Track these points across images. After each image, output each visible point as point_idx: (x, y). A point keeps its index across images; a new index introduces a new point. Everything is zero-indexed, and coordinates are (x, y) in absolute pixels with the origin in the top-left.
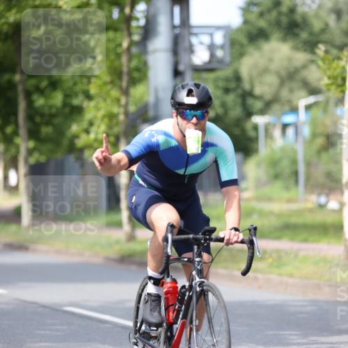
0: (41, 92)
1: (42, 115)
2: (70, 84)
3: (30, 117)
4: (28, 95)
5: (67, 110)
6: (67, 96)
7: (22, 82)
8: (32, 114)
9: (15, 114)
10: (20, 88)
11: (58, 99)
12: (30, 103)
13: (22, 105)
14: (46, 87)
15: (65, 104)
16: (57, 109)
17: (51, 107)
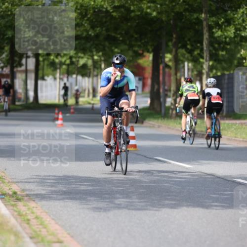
1: (219, 43)
2: (240, 21)
3: (211, 44)
4: (210, 28)
5: (238, 39)
7: (206, 19)
9: (201, 43)
10: (205, 23)
12: (211, 34)
13: (206, 36)
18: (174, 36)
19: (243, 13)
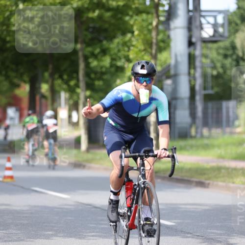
0: (95, 56)
1: (96, 73)
2: (116, 51)
3: (87, 74)
4: (86, 58)
5: (113, 69)
6: (113, 59)
7: (82, 49)
8: (89, 72)
9: (77, 72)
10: (80, 54)
11: (107, 61)
12: (87, 65)
13: (82, 66)
14: (99, 53)
15: (112, 65)
16: (106, 68)
17: (102, 67)
18: (51, 66)
19: (118, 43)
